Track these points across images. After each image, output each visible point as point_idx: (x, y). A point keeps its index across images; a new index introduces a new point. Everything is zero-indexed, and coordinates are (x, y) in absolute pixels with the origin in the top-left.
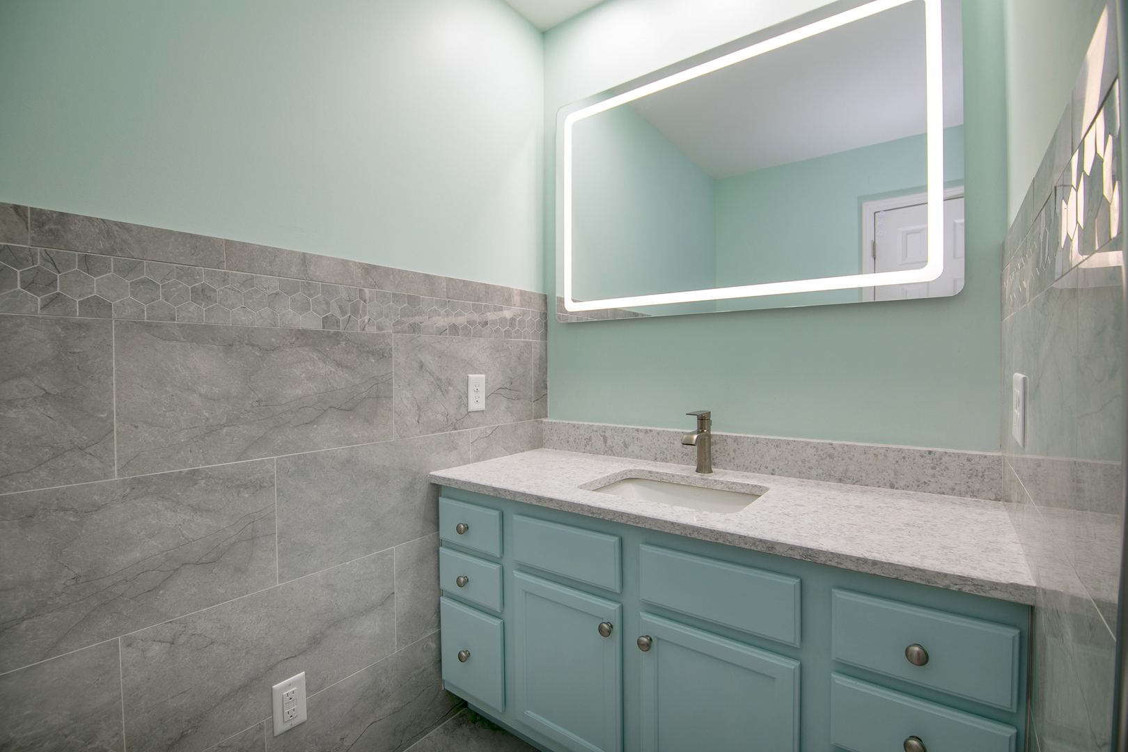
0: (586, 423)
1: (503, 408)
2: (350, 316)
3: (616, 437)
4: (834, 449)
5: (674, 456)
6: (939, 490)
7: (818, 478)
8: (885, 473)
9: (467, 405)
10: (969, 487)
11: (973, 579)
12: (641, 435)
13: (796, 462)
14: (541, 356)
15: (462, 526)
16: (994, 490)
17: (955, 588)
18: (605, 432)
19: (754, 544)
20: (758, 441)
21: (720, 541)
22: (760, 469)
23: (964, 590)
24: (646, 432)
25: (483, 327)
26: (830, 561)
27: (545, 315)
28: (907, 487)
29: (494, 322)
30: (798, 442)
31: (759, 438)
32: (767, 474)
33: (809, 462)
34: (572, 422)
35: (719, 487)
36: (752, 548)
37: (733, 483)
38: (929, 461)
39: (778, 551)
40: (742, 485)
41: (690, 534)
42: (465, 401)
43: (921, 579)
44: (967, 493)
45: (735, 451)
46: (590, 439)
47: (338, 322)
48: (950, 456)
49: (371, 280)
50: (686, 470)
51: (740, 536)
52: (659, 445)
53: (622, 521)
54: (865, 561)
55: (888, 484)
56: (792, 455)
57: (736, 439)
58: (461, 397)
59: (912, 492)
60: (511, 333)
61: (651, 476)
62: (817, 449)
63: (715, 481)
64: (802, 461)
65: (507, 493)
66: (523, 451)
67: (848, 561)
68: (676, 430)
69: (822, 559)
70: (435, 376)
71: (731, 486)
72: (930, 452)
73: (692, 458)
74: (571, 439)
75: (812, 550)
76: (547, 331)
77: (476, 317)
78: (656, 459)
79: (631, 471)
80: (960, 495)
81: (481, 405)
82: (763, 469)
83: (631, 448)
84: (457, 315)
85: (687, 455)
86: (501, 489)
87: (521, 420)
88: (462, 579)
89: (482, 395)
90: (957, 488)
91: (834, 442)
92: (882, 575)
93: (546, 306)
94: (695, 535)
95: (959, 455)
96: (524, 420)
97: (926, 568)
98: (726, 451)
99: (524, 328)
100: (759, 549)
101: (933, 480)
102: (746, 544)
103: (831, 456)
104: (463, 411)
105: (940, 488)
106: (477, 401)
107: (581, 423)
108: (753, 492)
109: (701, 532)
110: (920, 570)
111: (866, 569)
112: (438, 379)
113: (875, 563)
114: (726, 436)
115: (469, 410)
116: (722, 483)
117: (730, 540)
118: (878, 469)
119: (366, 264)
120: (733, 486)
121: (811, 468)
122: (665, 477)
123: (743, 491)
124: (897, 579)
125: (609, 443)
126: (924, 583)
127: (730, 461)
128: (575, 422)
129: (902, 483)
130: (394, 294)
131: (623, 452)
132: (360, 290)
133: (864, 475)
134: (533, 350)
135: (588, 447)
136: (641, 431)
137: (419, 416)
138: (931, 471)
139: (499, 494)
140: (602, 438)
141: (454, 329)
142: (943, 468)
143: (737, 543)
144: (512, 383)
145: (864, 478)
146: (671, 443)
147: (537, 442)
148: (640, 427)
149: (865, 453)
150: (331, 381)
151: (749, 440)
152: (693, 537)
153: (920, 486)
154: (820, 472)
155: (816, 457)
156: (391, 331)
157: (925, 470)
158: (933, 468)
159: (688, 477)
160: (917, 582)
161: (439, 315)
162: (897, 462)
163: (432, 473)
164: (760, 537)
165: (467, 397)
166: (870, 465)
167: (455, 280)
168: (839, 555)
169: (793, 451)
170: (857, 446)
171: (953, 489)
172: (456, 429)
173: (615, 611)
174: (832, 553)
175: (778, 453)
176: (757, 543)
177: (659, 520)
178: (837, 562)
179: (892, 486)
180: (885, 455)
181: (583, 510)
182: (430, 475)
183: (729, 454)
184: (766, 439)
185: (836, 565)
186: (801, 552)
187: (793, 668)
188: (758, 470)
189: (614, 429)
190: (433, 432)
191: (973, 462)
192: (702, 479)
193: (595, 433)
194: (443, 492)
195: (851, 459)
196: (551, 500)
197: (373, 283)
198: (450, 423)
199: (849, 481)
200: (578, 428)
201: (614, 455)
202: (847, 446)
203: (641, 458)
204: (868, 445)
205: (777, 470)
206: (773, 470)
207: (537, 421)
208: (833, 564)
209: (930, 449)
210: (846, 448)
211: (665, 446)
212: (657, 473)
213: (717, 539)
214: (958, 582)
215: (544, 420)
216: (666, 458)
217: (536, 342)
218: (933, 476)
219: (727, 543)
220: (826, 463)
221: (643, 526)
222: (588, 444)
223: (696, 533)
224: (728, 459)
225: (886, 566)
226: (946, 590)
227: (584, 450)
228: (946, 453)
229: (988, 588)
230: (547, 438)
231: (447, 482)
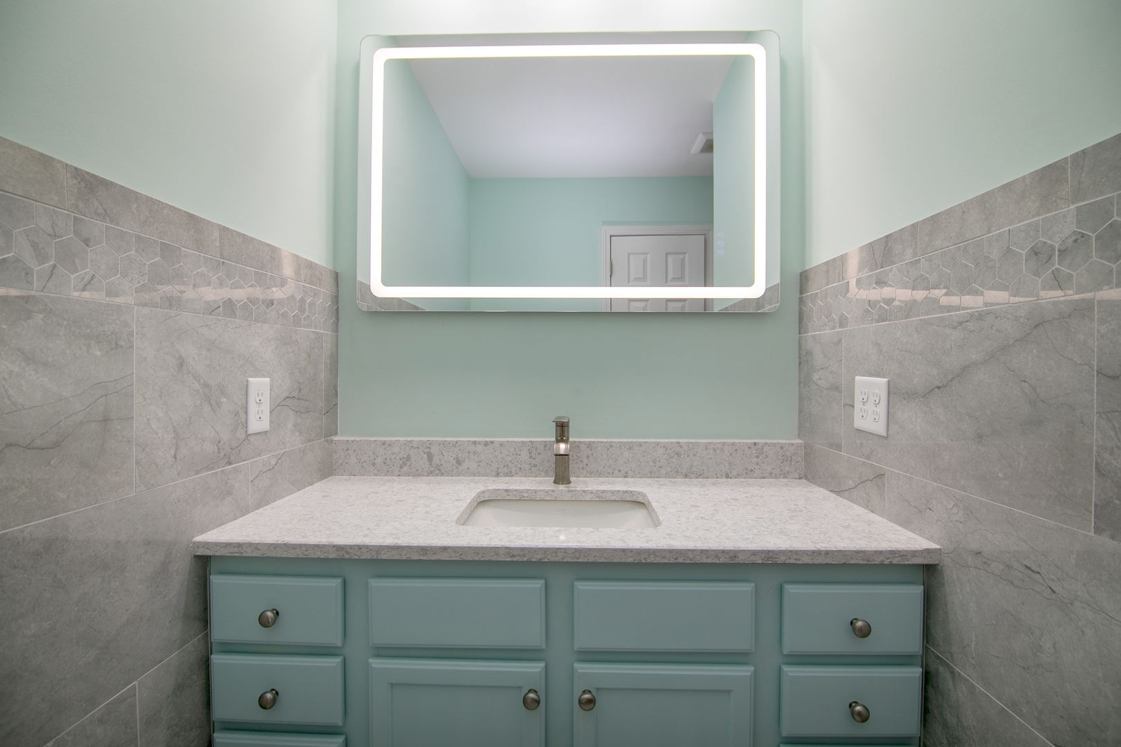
0: (401, 439)
1: (290, 426)
2: (54, 266)
3: (445, 453)
4: (681, 447)
5: (520, 468)
6: (762, 475)
7: (667, 476)
8: (722, 465)
9: (245, 425)
10: (782, 470)
11: (900, 551)
12: (479, 448)
13: (648, 462)
14: (332, 353)
15: (269, 614)
16: (798, 471)
17: (887, 562)
18: (430, 448)
19: (716, 556)
20: (611, 445)
21: (680, 560)
22: (613, 473)
23: (893, 562)
24: (486, 444)
25: (267, 308)
26: (789, 559)
27: (336, 299)
28: (738, 476)
29: (281, 302)
30: (650, 443)
31: (612, 442)
32: (620, 477)
33: (659, 461)
34: (380, 439)
35: (588, 498)
36: (714, 561)
37: (603, 491)
38: (754, 452)
39: (741, 559)
40: (613, 492)
41: (645, 559)
42: (243, 419)
43: (863, 560)
44: (780, 475)
45: (588, 457)
46: (408, 458)
47: (28, 272)
48: (769, 446)
49: (96, 204)
50: (543, 484)
51: (702, 551)
52: (502, 458)
53: (556, 559)
54: (819, 553)
55: (724, 475)
56: (644, 456)
57: (589, 445)
58: (238, 412)
59: (743, 480)
60: (301, 320)
61: (508, 495)
62: (667, 448)
63: (584, 491)
64: (653, 462)
65: (364, 550)
66: (311, 484)
67: (805, 555)
68: (523, 439)
69: (782, 559)
70: (202, 381)
71: (601, 495)
72: (755, 444)
73: (541, 469)
74: (379, 461)
75: (773, 551)
76: (338, 319)
77: (258, 292)
78: (498, 475)
79: (484, 492)
80: (776, 478)
81: (264, 425)
82: (616, 472)
83: (465, 465)
84: (236, 286)
85: (535, 466)
86: (351, 547)
87: (310, 441)
88: (269, 696)
89: (266, 407)
90: (774, 472)
91: (681, 441)
92: (833, 563)
93: (338, 287)
94: (652, 559)
95: (774, 445)
96: (313, 440)
97: (866, 549)
98: (579, 458)
99: (315, 314)
100: (722, 560)
101: (757, 467)
102: (708, 558)
103: (678, 454)
104: (241, 434)
105: (762, 473)
106: (259, 419)
107: (394, 439)
108: (624, 497)
109: (658, 554)
110: (862, 552)
111: (819, 560)
112: (206, 385)
113: (827, 553)
114: (579, 442)
115: (249, 432)
116: (592, 493)
117: (691, 557)
118: (716, 462)
119: (87, 173)
120: (603, 494)
121: (661, 467)
122: (525, 495)
123: (613, 498)
124: (844, 564)
125: (436, 460)
126: (865, 562)
127: (583, 468)
128: (384, 439)
129: (735, 473)
130: (139, 238)
131: (456, 470)
132: (75, 219)
133: (705, 469)
134: (324, 345)
135: (405, 469)
136: (480, 443)
137: (177, 449)
138: (756, 460)
139: (348, 553)
140: (426, 456)
141: (229, 306)
142: (764, 456)
143: (698, 560)
144: (300, 390)
145: (705, 472)
146: (516, 454)
147: (327, 470)
148: (478, 439)
149: (706, 449)
150: (11, 392)
151: (603, 445)
152: (649, 561)
153: (748, 473)
154: (669, 469)
155: (665, 456)
156: (131, 300)
157: (752, 459)
158: (757, 457)
159: (553, 491)
160: (860, 563)
161: (209, 284)
162: (731, 454)
163: (199, 538)
164: (721, 548)
165: (246, 413)
166: (710, 459)
167: (232, 231)
168: (797, 551)
169: (644, 452)
170: (700, 443)
171: (771, 473)
172: (230, 463)
173: (540, 672)
174: (791, 551)
175: (631, 455)
176: (720, 555)
177: (606, 549)
178: (795, 559)
179: (727, 477)
180: (722, 449)
181: (497, 554)
182: (194, 543)
183: (582, 461)
184: (619, 442)
185: (794, 562)
186: (763, 556)
187: (749, 674)
188: (612, 474)
189: (443, 444)
190: (197, 472)
191: (784, 449)
192: (569, 491)
193: (416, 450)
194: (214, 566)
195: (695, 455)
196: (445, 549)
197: (101, 211)
198: (222, 454)
199: (694, 475)
200: (389, 445)
201: (442, 474)
202: (692, 443)
203: (479, 474)
204: (707, 441)
205: (630, 472)
206: (626, 473)
207: (327, 441)
208: (792, 561)
209: (755, 441)
210: (691, 446)
211: (509, 459)
212: (516, 490)
213: (677, 559)
214: (890, 556)
215: (335, 438)
216: (511, 472)
217: (327, 333)
218: (758, 464)
219: (688, 561)
220: (674, 461)
221: (585, 560)
222: (405, 465)
223: (652, 556)
224: (581, 467)
225: (836, 554)
226: (882, 565)
227: (399, 473)
228: (766, 443)
229: (910, 557)
230: (340, 462)
231: (236, 550)
